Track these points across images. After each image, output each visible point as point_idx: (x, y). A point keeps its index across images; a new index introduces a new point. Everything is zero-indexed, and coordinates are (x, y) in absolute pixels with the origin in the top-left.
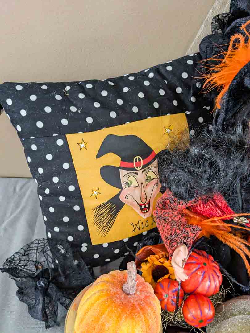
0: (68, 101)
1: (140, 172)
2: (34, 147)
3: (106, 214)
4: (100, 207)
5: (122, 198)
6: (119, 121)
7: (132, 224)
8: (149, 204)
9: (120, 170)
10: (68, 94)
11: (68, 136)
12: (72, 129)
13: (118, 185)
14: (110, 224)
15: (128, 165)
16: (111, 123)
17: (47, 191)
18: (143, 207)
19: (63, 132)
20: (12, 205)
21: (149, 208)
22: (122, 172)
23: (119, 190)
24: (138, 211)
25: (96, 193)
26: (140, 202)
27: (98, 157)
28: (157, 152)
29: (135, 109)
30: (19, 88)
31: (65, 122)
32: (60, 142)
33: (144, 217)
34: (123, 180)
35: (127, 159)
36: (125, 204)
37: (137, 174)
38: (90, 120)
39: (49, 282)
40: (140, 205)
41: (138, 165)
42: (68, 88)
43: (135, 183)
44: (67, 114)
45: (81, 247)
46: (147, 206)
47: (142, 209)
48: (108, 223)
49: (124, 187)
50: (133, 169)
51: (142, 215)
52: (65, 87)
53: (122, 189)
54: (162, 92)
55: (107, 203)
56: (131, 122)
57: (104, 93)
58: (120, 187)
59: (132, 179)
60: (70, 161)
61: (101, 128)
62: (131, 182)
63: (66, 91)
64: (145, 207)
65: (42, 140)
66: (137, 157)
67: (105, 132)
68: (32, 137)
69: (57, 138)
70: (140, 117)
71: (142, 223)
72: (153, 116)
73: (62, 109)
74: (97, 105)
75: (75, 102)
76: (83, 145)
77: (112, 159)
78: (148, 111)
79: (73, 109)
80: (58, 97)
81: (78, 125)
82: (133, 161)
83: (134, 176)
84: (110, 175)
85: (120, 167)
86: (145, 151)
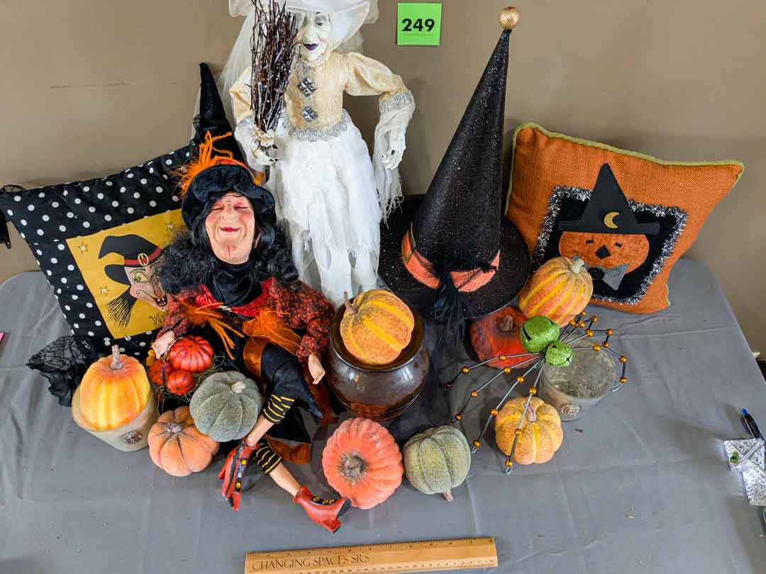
0: (65, 207)
1: (147, 268)
2: (39, 252)
3: (119, 308)
4: (113, 303)
5: (132, 293)
6: (115, 223)
7: (150, 317)
8: (165, 297)
9: (125, 268)
10: (65, 200)
11: (67, 240)
12: (71, 234)
13: (126, 281)
14: (126, 318)
15: (132, 262)
16: (107, 226)
17: (59, 291)
18: (159, 300)
19: (63, 238)
20: (45, 305)
21: (166, 301)
22: (128, 270)
23: (129, 286)
24: (154, 304)
25: (105, 291)
26: (155, 296)
27: (100, 258)
28: (162, 248)
29: (131, 211)
31: (63, 228)
32: (61, 247)
33: (163, 310)
34: (131, 277)
35: (131, 256)
36: (136, 299)
37: (145, 270)
38: (86, 225)
39: (75, 374)
40: (156, 300)
41: (144, 261)
42: (66, 193)
43: (143, 279)
44: (65, 220)
45: (104, 341)
46: (163, 299)
47: (158, 303)
48: (124, 318)
49: (132, 283)
50: (140, 266)
51: (160, 309)
52: (63, 191)
53: (130, 285)
54: (159, 190)
56: (127, 222)
57: (100, 196)
58: (128, 283)
59: (139, 275)
60: (74, 263)
61: (98, 231)
62: (140, 278)
63: (64, 197)
64: (161, 300)
65: (45, 246)
66: (141, 254)
67: (103, 234)
68: (36, 244)
69: (58, 243)
70: (135, 217)
71: (162, 316)
72: (149, 215)
73: (59, 217)
74: (92, 210)
75: (73, 208)
76: (83, 248)
77: (115, 258)
78: (143, 211)
79: (70, 215)
80: (55, 205)
81: (76, 230)
82: (137, 258)
83: (141, 272)
84: (116, 273)
85: (125, 265)
86: (149, 248)
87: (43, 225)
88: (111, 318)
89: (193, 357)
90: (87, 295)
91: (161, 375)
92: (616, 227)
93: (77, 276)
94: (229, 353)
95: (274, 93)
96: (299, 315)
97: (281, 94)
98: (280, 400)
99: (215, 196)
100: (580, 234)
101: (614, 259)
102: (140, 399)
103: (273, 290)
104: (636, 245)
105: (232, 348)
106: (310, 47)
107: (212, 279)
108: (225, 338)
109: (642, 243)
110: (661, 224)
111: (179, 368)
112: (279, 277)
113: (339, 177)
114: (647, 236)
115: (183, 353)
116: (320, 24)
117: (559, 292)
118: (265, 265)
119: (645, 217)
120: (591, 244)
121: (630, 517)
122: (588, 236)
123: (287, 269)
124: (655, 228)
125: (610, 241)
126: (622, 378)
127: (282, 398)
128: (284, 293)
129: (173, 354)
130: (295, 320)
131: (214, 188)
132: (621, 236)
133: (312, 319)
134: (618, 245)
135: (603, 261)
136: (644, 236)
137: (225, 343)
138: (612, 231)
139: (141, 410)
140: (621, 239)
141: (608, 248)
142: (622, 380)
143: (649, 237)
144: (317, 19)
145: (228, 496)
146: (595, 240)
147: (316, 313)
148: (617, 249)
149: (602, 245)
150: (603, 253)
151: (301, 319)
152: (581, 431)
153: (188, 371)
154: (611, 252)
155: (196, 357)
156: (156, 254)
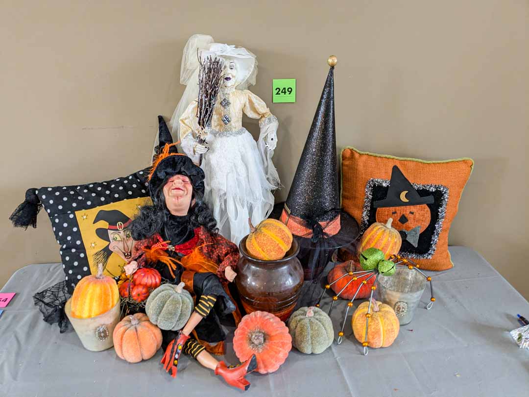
0: (77, 194)
1: (122, 232)
2: (57, 221)
4: (97, 254)
5: (110, 248)
6: (106, 202)
7: (119, 266)
8: (130, 253)
10: (78, 191)
11: (76, 212)
12: (79, 208)
13: (107, 239)
15: (113, 227)
16: (101, 204)
17: (64, 247)
18: (126, 254)
19: (74, 211)
21: (131, 255)
22: (110, 232)
23: (109, 243)
24: (123, 257)
25: (93, 245)
26: (124, 251)
27: (94, 223)
28: (132, 220)
29: (116, 196)
30: (50, 189)
31: (74, 205)
32: (71, 216)
34: (111, 236)
35: (113, 224)
36: (112, 252)
37: (120, 233)
38: (89, 203)
40: (125, 254)
41: (120, 227)
42: (79, 188)
43: (119, 239)
44: (76, 200)
46: (129, 254)
47: (126, 256)
49: (111, 241)
50: (117, 230)
51: (126, 260)
52: (77, 187)
53: (110, 241)
54: (134, 186)
55: (101, 251)
56: (113, 202)
57: (99, 189)
59: (116, 236)
60: (77, 226)
61: (96, 207)
62: (116, 238)
63: (77, 189)
64: (128, 254)
65: (62, 216)
66: (119, 223)
67: (98, 209)
68: (56, 215)
69: (70, 214)
70: (119, 199)
72: (127, 199)
73: (73, 199)
74: (94, 195)
75: (82, 194)
76: (85, 217)
77: (103, 224)
78: (124, 196)
79: (80, 198)
80: (72, 193)
81: (82, 206)
82: (116, 225)
83: (118, 234)
84: (102, 234)
85: (108, 229)
86: (125, 219)
87: (63, 203)
88: (94, 265)
89: (149, 276)
90: (82, 248)
91: (128, 289)
92: (408, 201)
93: (78, 235)
94: (172, 274)
95: (210, 104)
96: (217, 252)
97: (213, 105)
98: (207, 298)
99: (169, 175)
100: (388, 208)
101: (411, 223)
102: (113, 302)
103: (202, 233)
104: (422, 212)
105: (175, 269)
106: (227, 79)
107: (164, 228)
108: (170, 264)
109: (426, 210)
110: (434, 196)
111: (140, 284)
112: (205, 225)
113: (243, 159)
114: (428, 205)
115: (143, 274)
116: (232, 69)
117: (380, 238)
118: (197, 217)
119: (424, 193)
120: (395, 215)
121: (458, 376)
122: (392, 209)
123: (210, 220)
124: (431, 199)
125: (406, 210)
126: (432, 298)
127: (209, 297)
128: (208, 236)
129: (136, 276)
130: (215, 256)
131: (169, 170)
132: (412, 207)
133: (226, 255)
134: (412, 213)
135: (404, 225)
136: (425, 205)
137: (170, 268)
138: (405, 204)
139: (113, 306)
140: (413, 208)
141: (406, 216)
142: (432, 299)
143: (429, 206)
144: (230, 66)
145: (169, 368)
146: (397, 212)
147: (228, 249)
148: (412, 216)
149: (402, 214)
150: (403, 219)
151: (219, 255)
152: (412, 330)
153: (145, 286)
154: (408, 218)
155: (151, 278)
156: (127, 223)
